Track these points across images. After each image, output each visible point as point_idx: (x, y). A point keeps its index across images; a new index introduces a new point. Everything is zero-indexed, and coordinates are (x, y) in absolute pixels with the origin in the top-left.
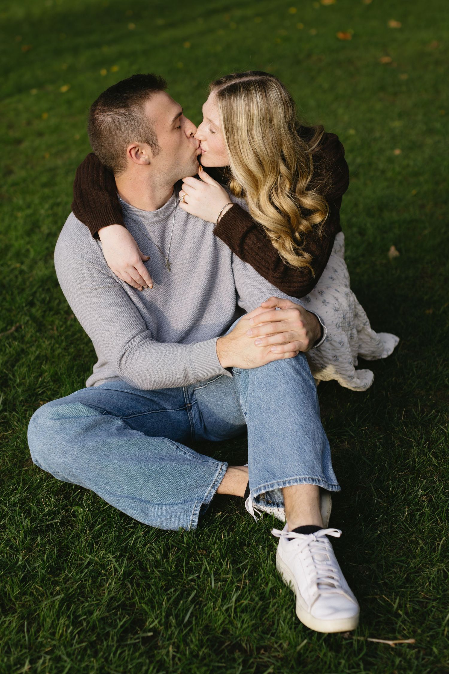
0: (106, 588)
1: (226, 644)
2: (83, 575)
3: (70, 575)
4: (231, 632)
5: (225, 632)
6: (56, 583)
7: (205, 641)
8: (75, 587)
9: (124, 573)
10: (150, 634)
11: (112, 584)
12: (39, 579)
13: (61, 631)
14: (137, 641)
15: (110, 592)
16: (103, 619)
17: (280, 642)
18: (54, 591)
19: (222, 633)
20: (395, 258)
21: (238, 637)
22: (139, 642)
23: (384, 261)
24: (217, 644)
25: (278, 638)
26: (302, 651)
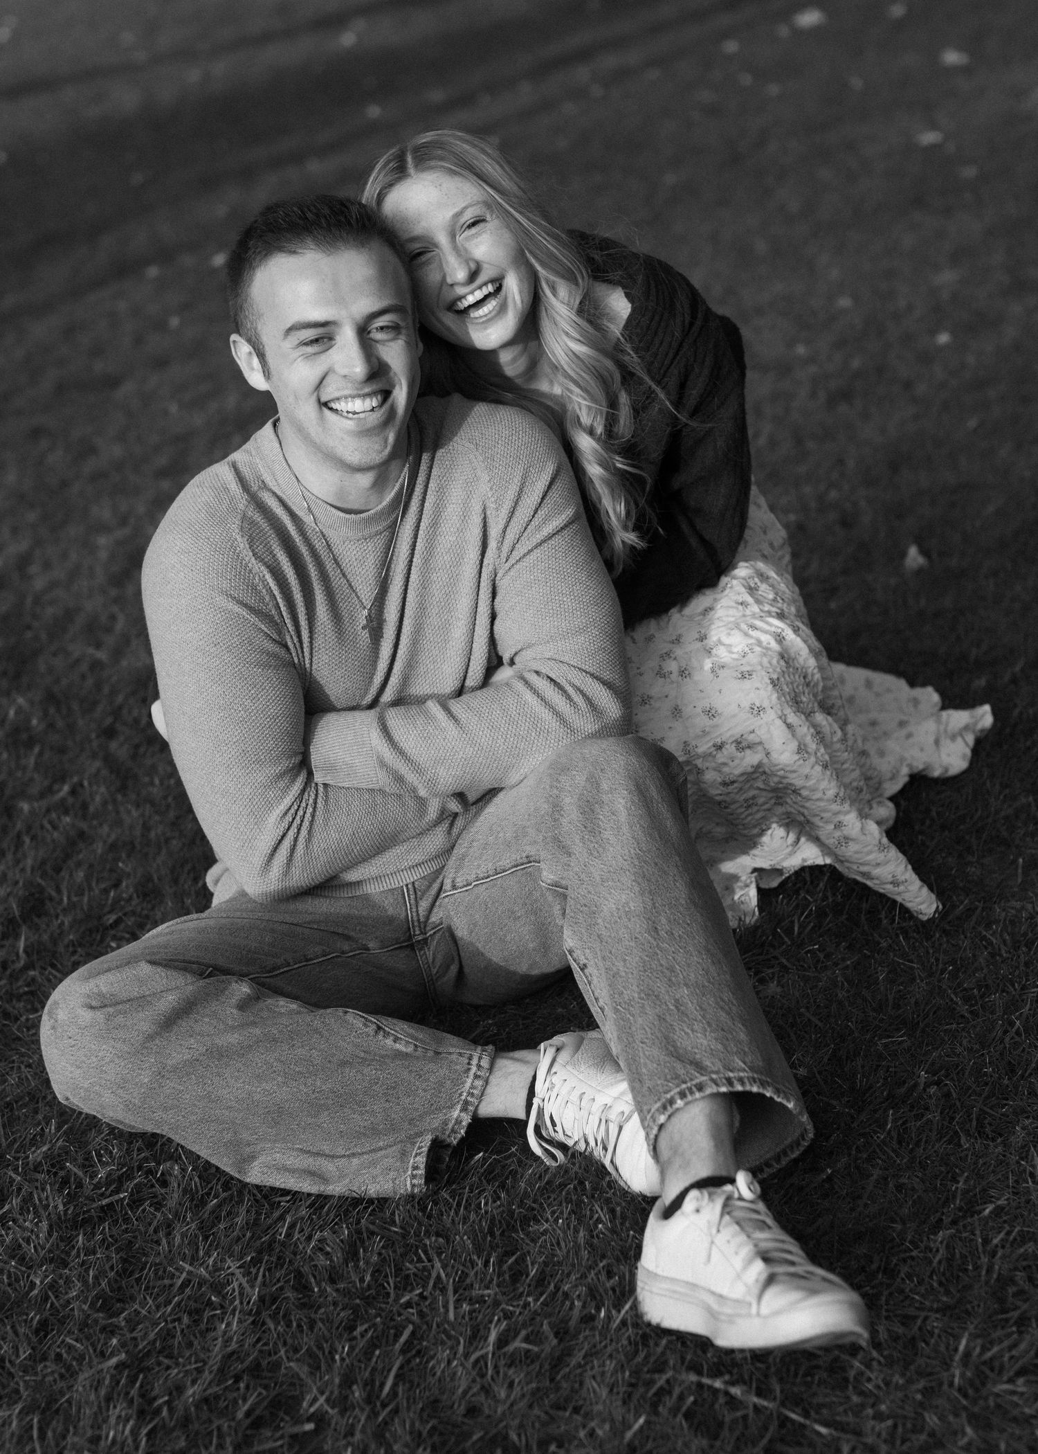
0: (220, 1333)
1: (475, 1437)
2: (169, 1308)
3: (144, 1312)
4: (487, 1411)
5: (472, 1411)
6: (111, 1331)
7: (425, 1433)
8: (152, 1336)
9: (262, 1299)
10: (309, 1427)
11: (233, 1325)
12: (75, 1324)
13: (112, 1434)
14: (279, 1443)
15: (227, 1341)
16: (206, 1401)
17: (593, 1424)
18: (107, 1348)
19: (465, 1416)
20: (920, 571)
21: (501, 1421)
22: (282, 1446)
23: (893, 581)
24: (453, 1439)
25: (588, 1416)
26: (637, 1442)
